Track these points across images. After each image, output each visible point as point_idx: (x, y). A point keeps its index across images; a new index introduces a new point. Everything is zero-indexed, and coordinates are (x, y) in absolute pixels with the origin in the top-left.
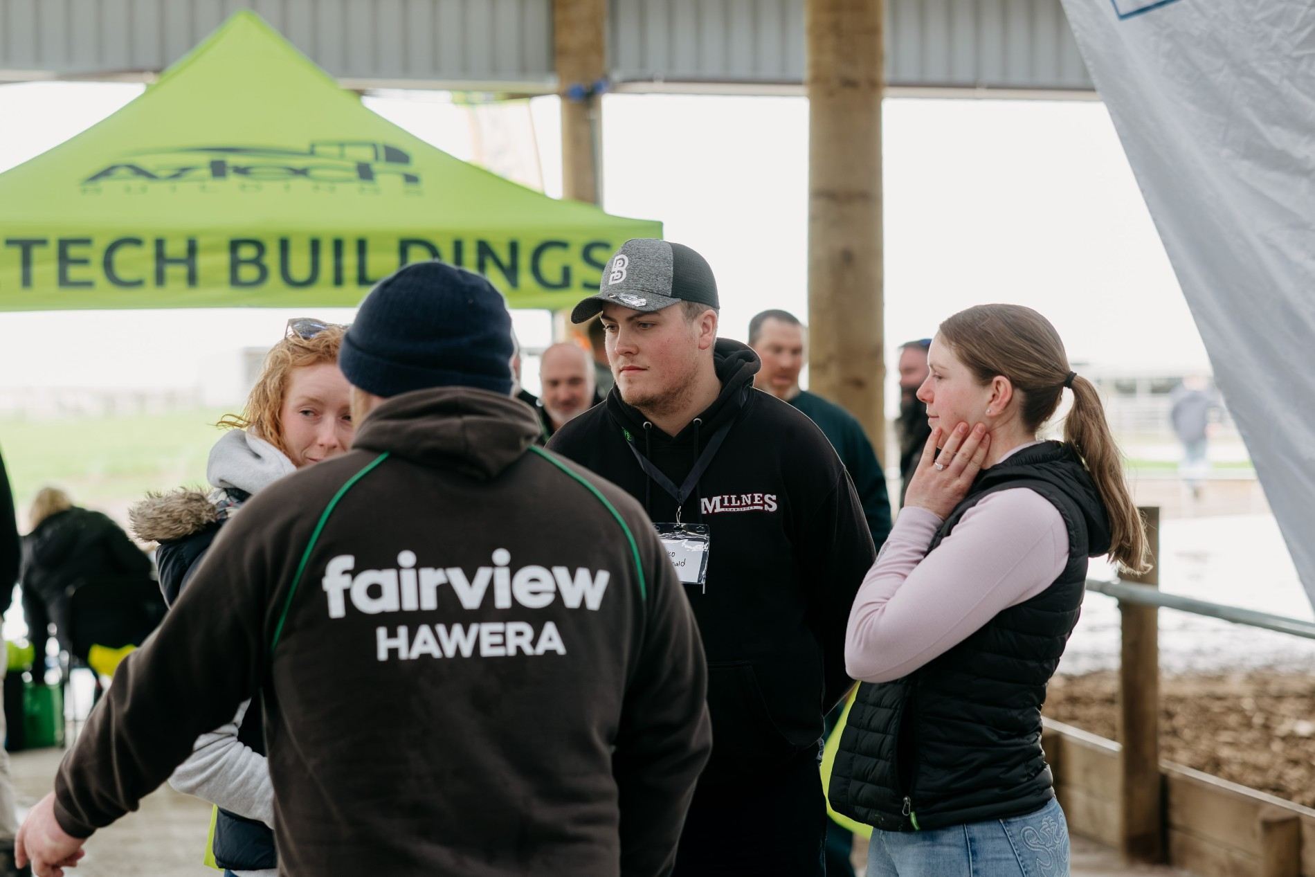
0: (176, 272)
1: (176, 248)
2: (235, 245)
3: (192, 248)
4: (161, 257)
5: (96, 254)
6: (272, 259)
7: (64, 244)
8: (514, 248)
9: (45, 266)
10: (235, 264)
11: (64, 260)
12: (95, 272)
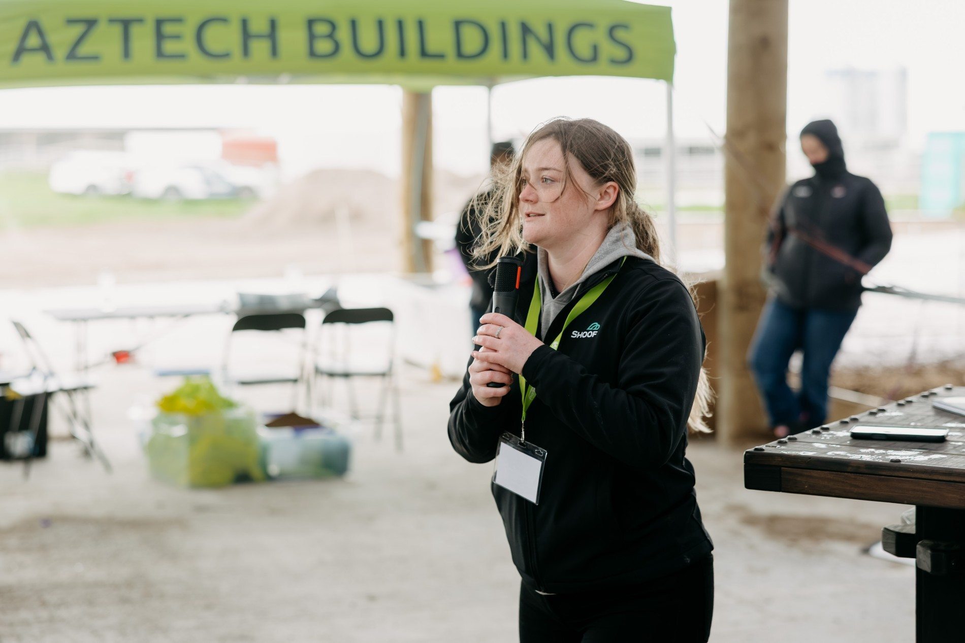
0: (260, 48)
1: (259, 26)
2: (311, 23)
3: (273, 24)
4: (246, 35)
5: (188, 30)
6: (344, 35)
7: (159, 23)
8: (550, 27)
9: (143, 39)
10: (312, 37)
11: (160, 37)
12: (188, 45)
